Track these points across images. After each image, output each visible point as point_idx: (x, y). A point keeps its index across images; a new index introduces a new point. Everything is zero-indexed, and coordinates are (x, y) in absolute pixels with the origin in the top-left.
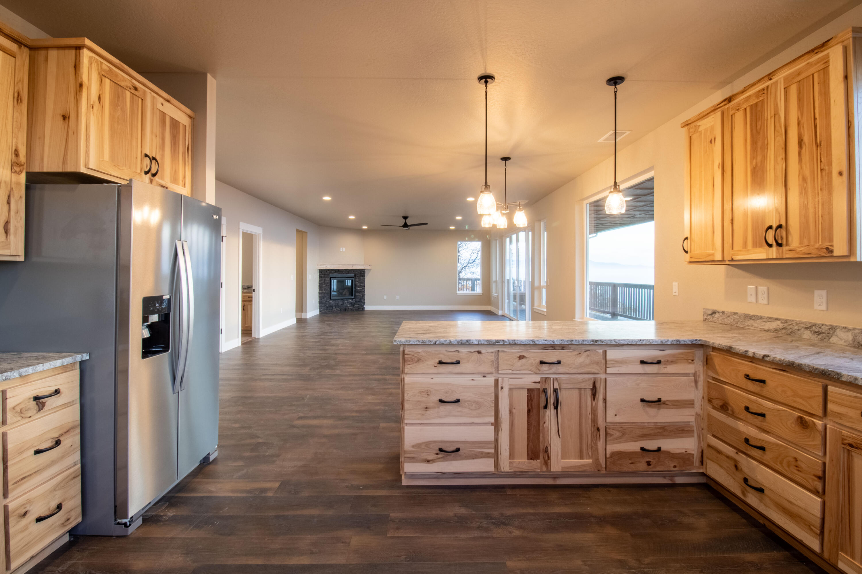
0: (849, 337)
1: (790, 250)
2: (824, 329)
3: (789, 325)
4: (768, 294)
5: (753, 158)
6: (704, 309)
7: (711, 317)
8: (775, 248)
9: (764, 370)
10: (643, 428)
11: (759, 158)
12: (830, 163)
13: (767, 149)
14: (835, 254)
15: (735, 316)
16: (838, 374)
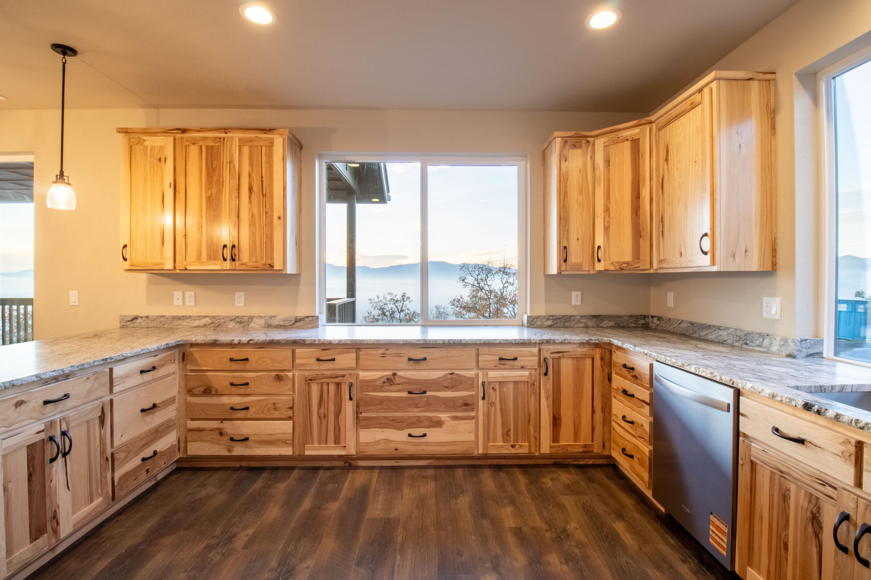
0: (262, 322)
1: (242, 264)
2: (245, 319)
3: (217, 320)
4: (195, 297)
5: (208, 189)
6: (120, 316)
7: (132, 323)
8: (228, 262)
9: (247, 351)
10: (142, 439)
11: (214, 190)
12: (272, 209)
13: (223, 185)
14: (275, 268)
15: (162, 319)
16: (304, 340)
